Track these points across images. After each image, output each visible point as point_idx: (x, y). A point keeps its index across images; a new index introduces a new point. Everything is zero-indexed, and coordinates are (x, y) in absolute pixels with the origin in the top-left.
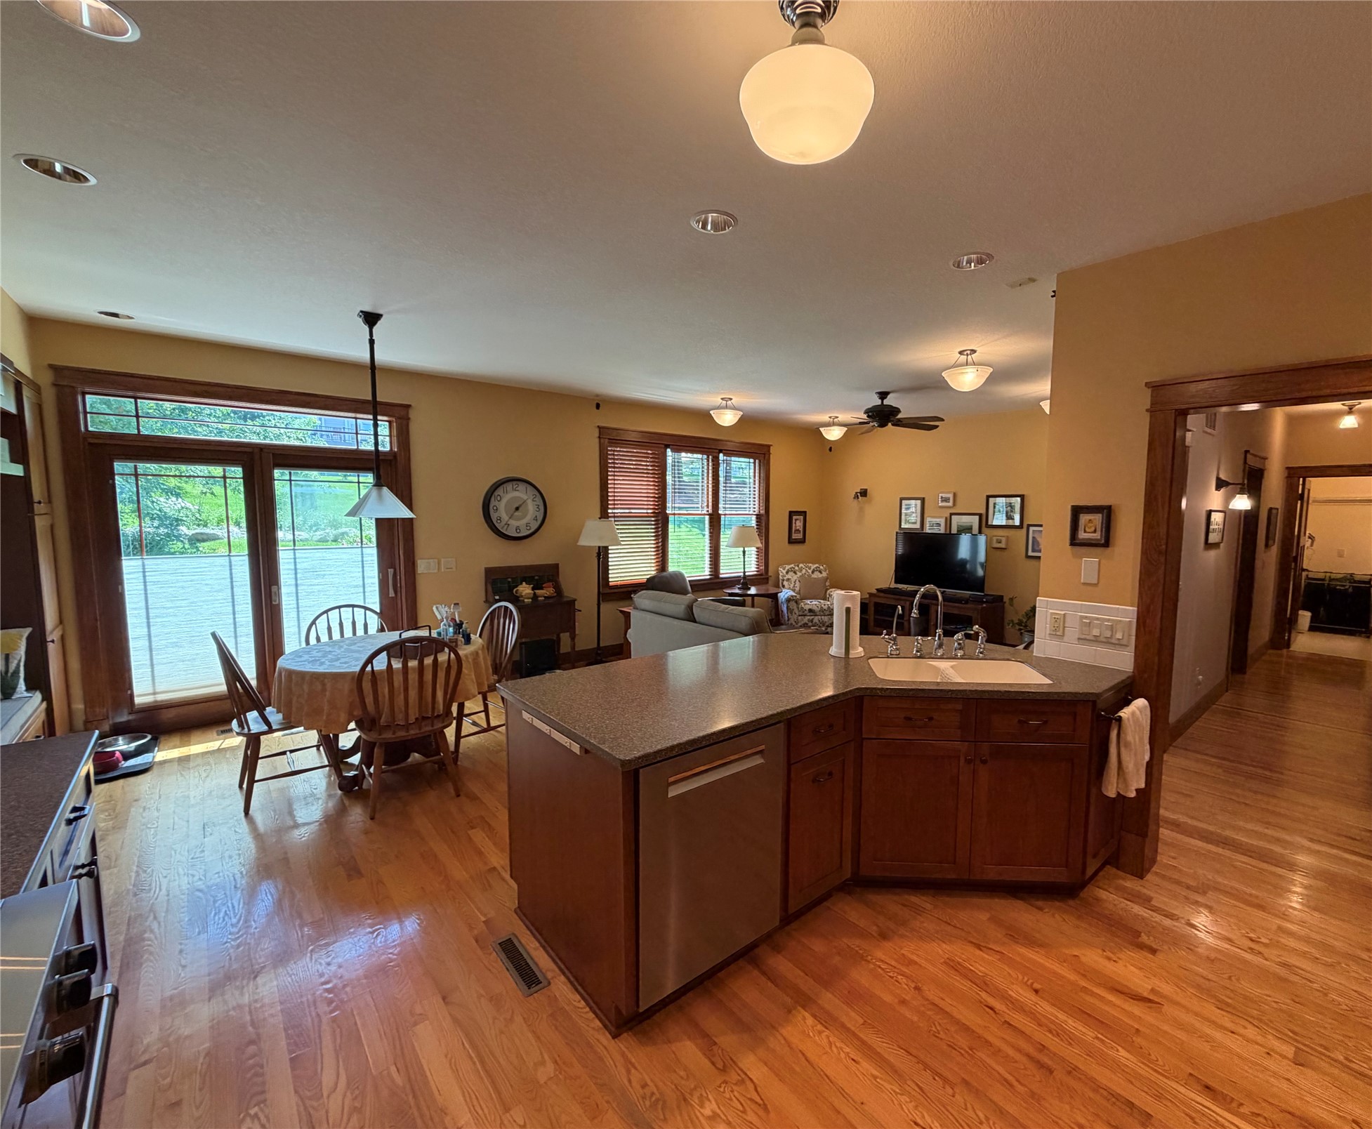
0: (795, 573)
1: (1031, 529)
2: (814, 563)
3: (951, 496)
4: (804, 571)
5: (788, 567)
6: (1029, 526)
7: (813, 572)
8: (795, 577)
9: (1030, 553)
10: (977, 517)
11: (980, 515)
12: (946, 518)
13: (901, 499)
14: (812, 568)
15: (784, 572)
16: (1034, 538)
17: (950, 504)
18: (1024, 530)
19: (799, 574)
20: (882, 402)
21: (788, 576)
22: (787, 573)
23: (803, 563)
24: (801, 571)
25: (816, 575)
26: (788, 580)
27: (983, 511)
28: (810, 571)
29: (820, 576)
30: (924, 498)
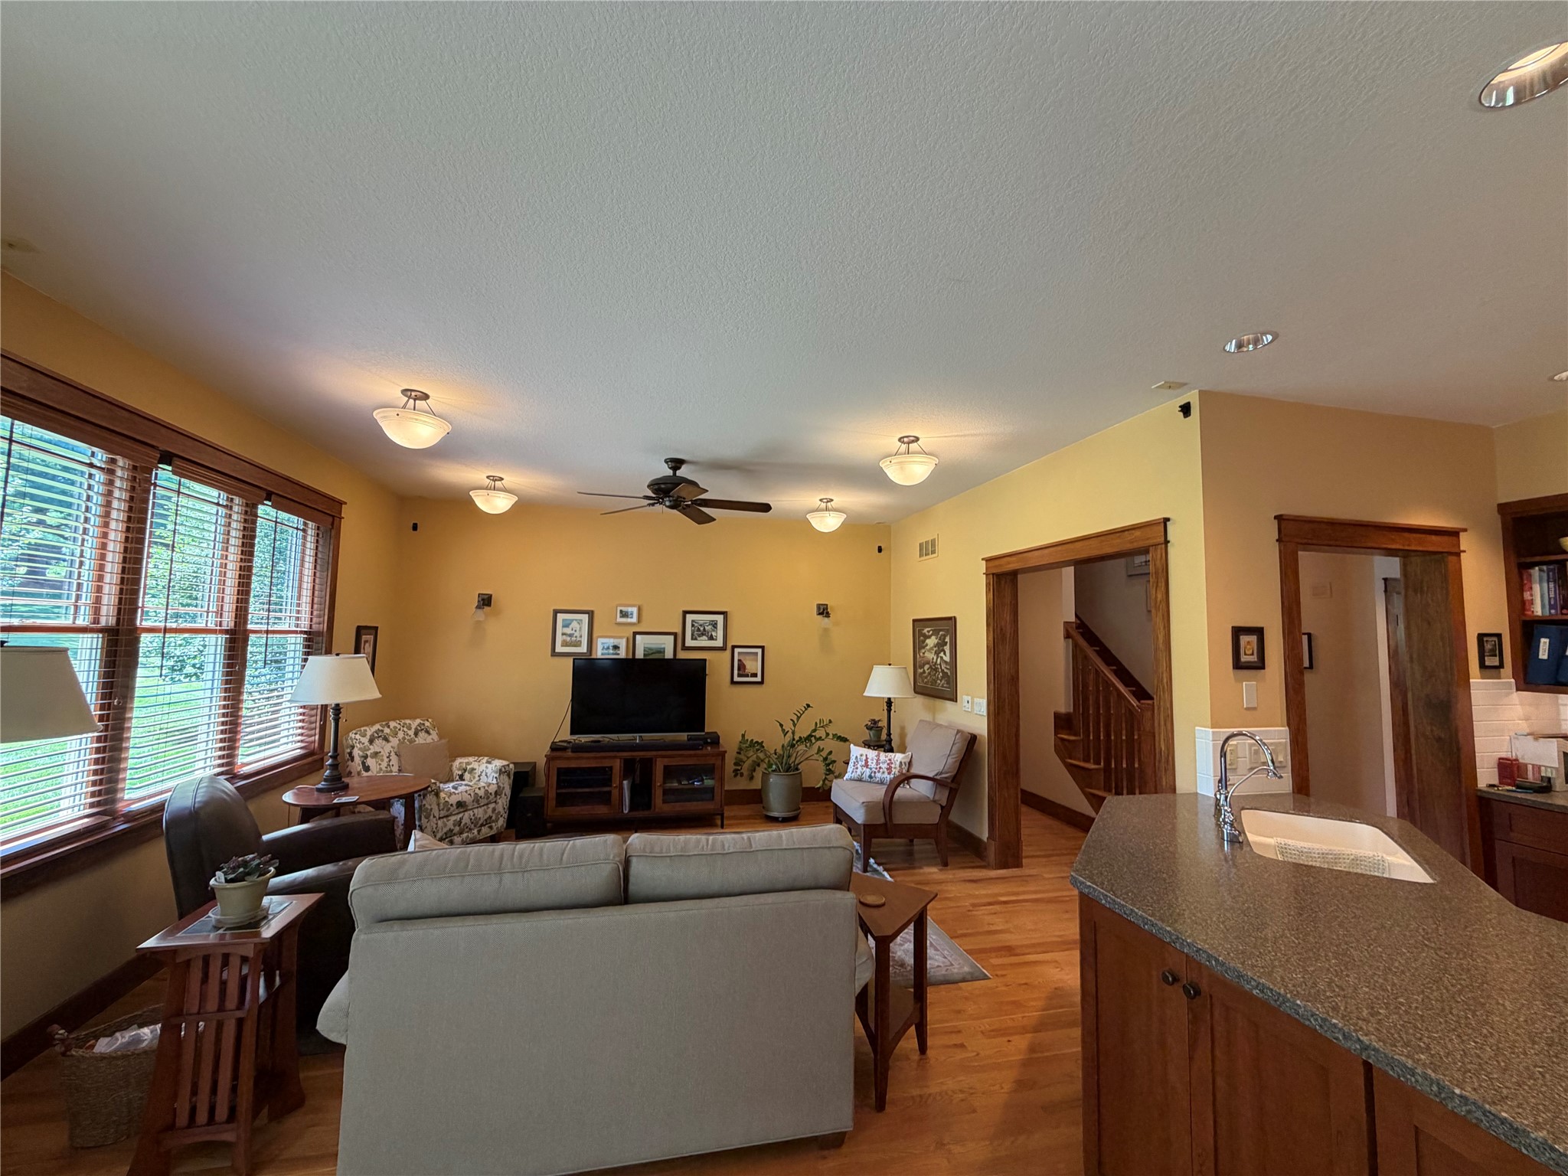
0: (386, 740)
1: (737, 650)
2: (414, 718)
3: (635, 610)
4: (401, 735)
5: (370, 731)
6: (734, 647)
7: (416, 734)
8: (388, 747)
9: (736, 679)
10: (672, 637)
11: (675, 635)
12: (628, 639)
13: (556, 612)
14: (413, 727)
15: (365, 740)
16: (739, 660)
17: (634, 620)
18: (728, 653)
19: (394, 742)
20: (675, 474)
21: (373, 749)
22: (371, 741)
23: (394, 720)
24: (395, 734)
25: (422, 738)
26: (376, 754)
27: (678, 630)
28: (411, 733)
29: (429, 739)
30: (592, 612)
